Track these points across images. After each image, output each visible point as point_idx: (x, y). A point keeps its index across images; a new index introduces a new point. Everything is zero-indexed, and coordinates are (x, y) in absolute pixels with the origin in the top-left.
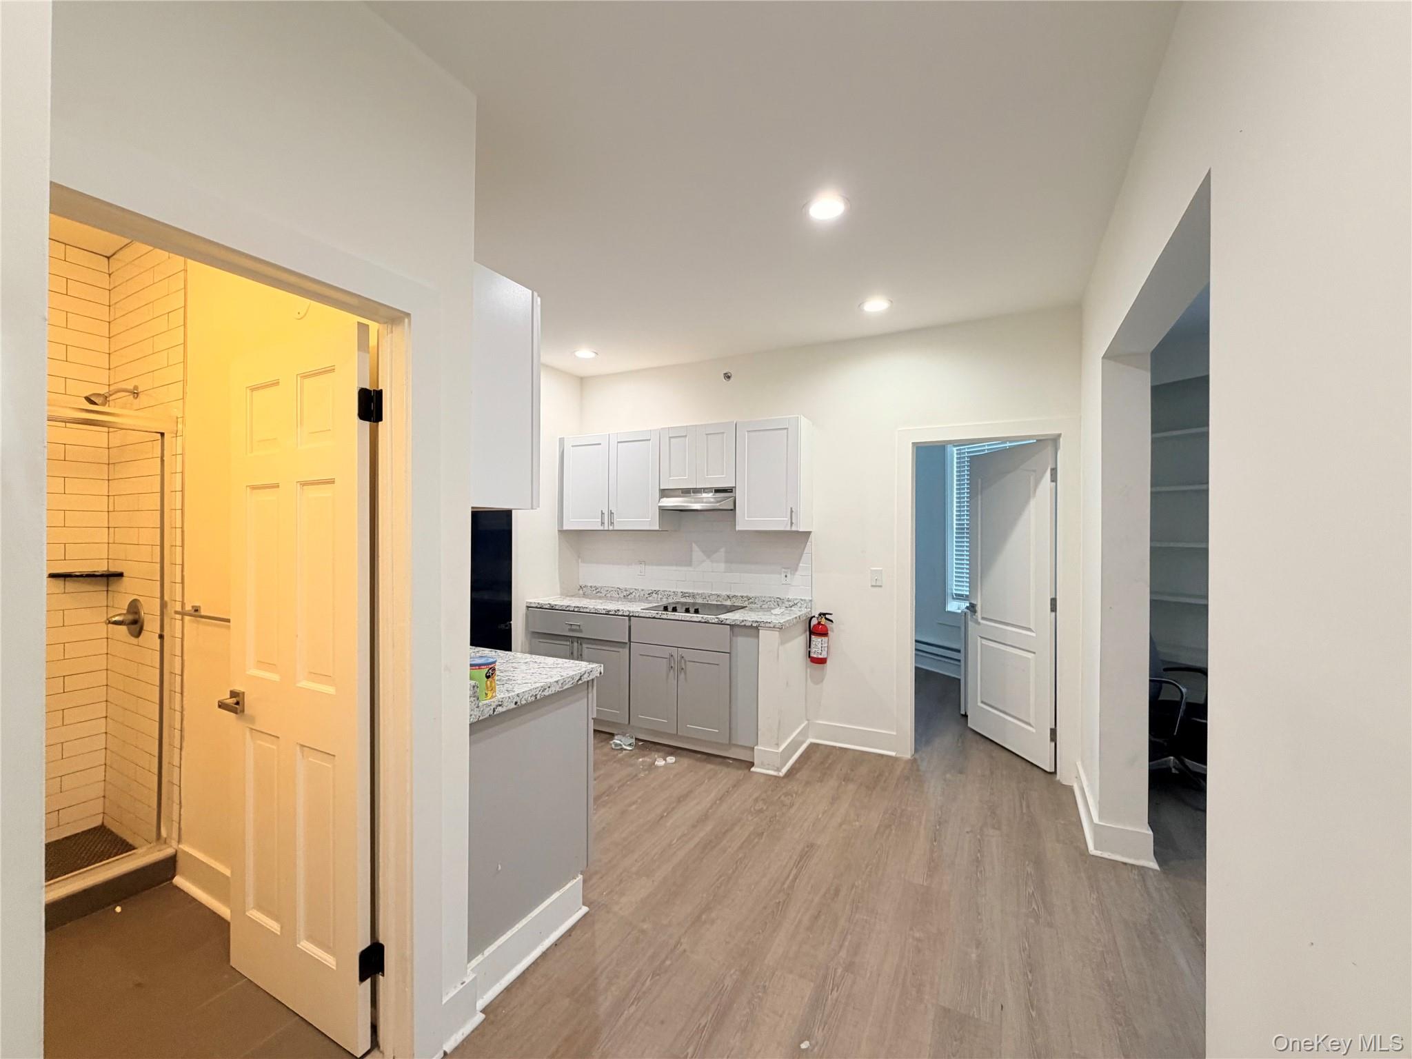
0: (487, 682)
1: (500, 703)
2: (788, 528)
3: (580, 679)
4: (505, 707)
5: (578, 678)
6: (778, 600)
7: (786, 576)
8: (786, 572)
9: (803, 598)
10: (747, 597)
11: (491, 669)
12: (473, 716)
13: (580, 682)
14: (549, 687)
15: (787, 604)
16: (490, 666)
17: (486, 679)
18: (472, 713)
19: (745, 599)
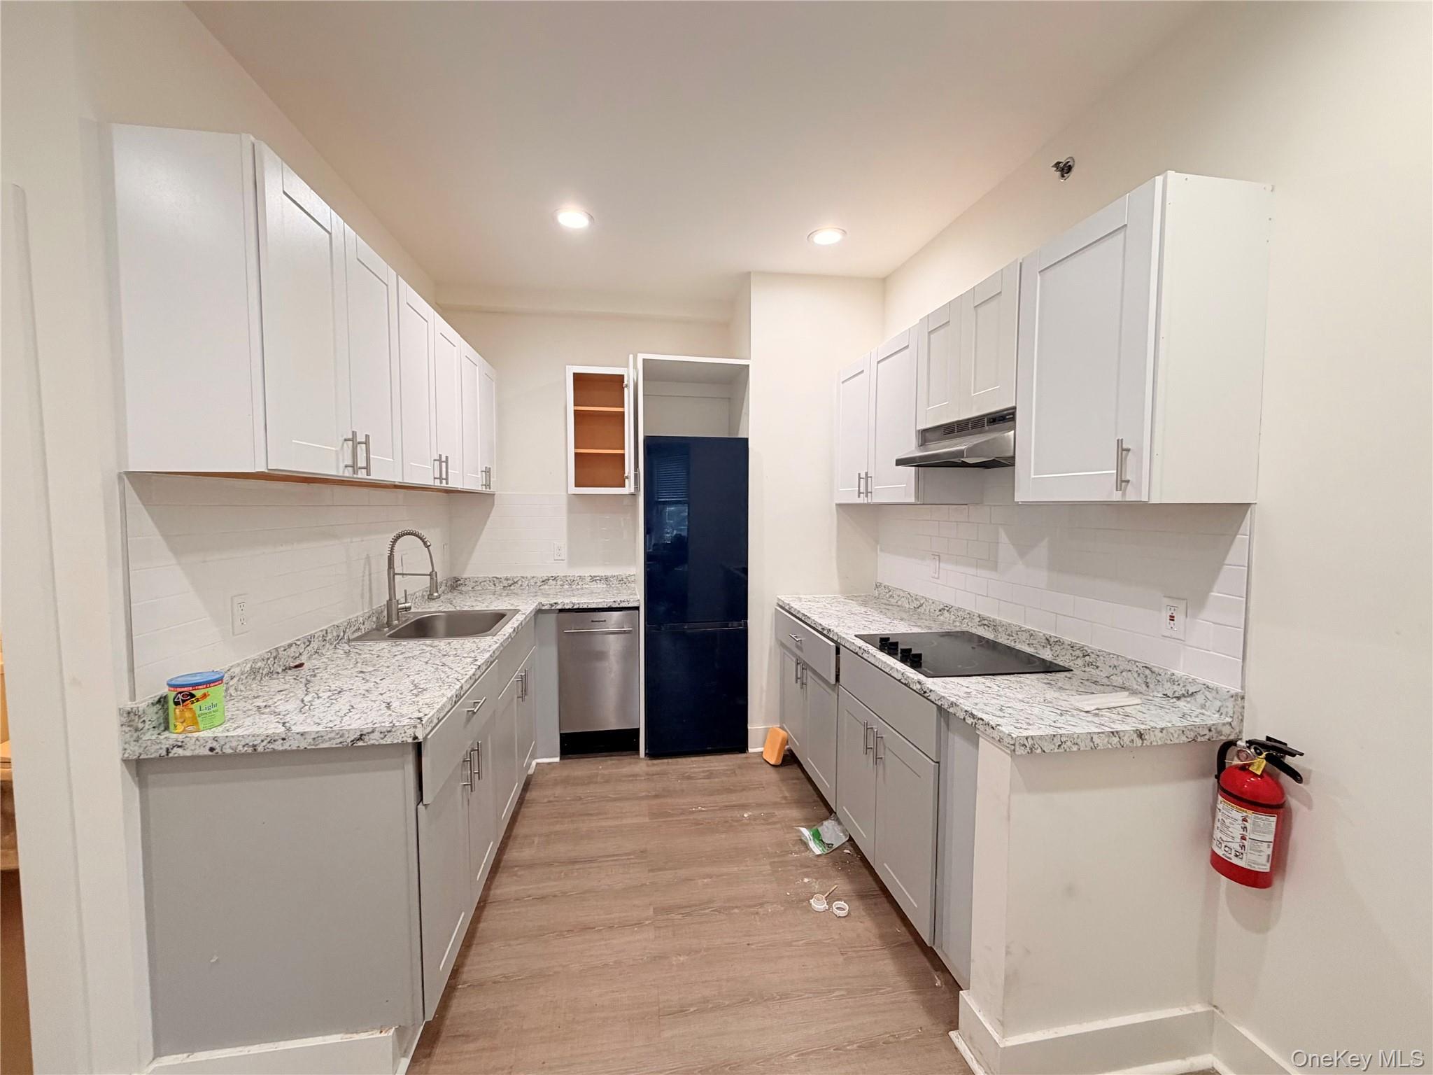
0: (175, 709)
1: (180, 744)
2: (1116, 496)
3: (361, 738)
4: (188, 750)
5: (357, 736)
6: (1147, 672)
7: (1172, 618)
8: (1175, 608)
9: (1211, 683)
10: (1081, 648)
11: (180, 693)
12: (128, 751)
13: (360, 743)
14: (284, 739)
15: (1169, 688)
16: (180, 690)
17: (174, 706)
18: (127, 746)
19: (1078, 653)
